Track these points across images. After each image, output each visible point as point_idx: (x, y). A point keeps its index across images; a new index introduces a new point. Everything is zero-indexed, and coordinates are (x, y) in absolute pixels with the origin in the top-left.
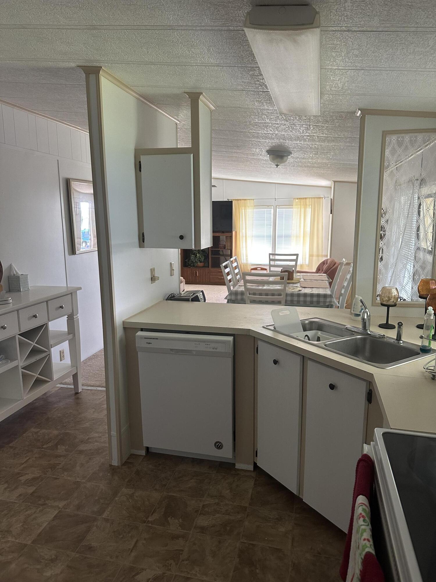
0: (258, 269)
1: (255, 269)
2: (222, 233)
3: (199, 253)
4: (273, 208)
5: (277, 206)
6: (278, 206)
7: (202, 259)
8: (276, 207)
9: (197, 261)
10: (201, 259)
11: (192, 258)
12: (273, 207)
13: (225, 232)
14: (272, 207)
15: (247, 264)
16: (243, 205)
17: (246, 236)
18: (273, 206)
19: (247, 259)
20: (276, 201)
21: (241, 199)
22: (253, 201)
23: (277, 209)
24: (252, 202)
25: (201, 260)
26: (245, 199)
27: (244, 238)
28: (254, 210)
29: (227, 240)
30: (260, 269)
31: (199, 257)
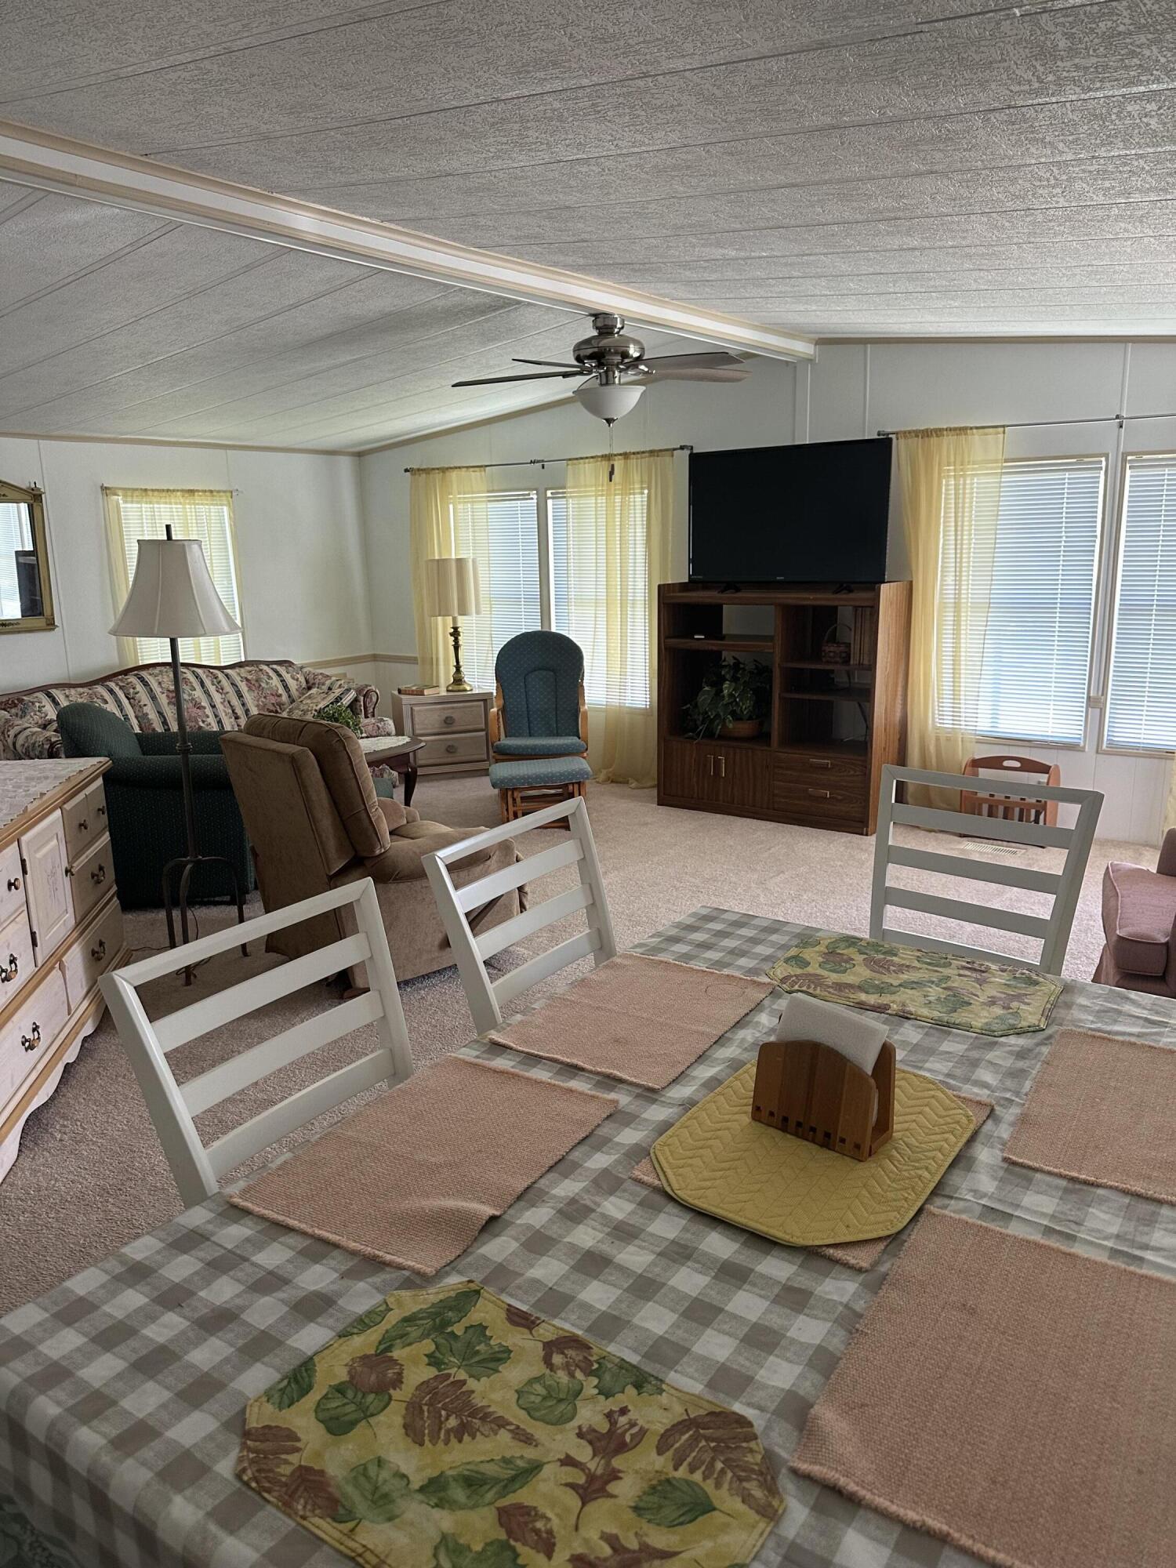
0: (1006, 763)
1: (995, 763)
2: (836, 592)
3: (735, 679)
4: (1104, 464)
5: (1125, 455)
6: (1132, 454)
7: (746, 706)
8: (1124, 461)
9: (722, 714)
10: (737, 704)
11: (701, 698)
12: (1107, 460)
13: (852, 586)
14: (1103, 459)
15: (951, 738)
16: (952, 460)
17: (957, 606)
18: (1107, 456)
19: (956, 714)
20: (1123, 430)
21: (941, 430)
22: (1001, 436)
23: (1128, 472)
24: (993, 439)
25: (738, 711)
26: (960, 429)
27: (950, 617)
28: (1005, 478)
29: (859, 625)
30: (1017, 764)
31: (731, 695)
